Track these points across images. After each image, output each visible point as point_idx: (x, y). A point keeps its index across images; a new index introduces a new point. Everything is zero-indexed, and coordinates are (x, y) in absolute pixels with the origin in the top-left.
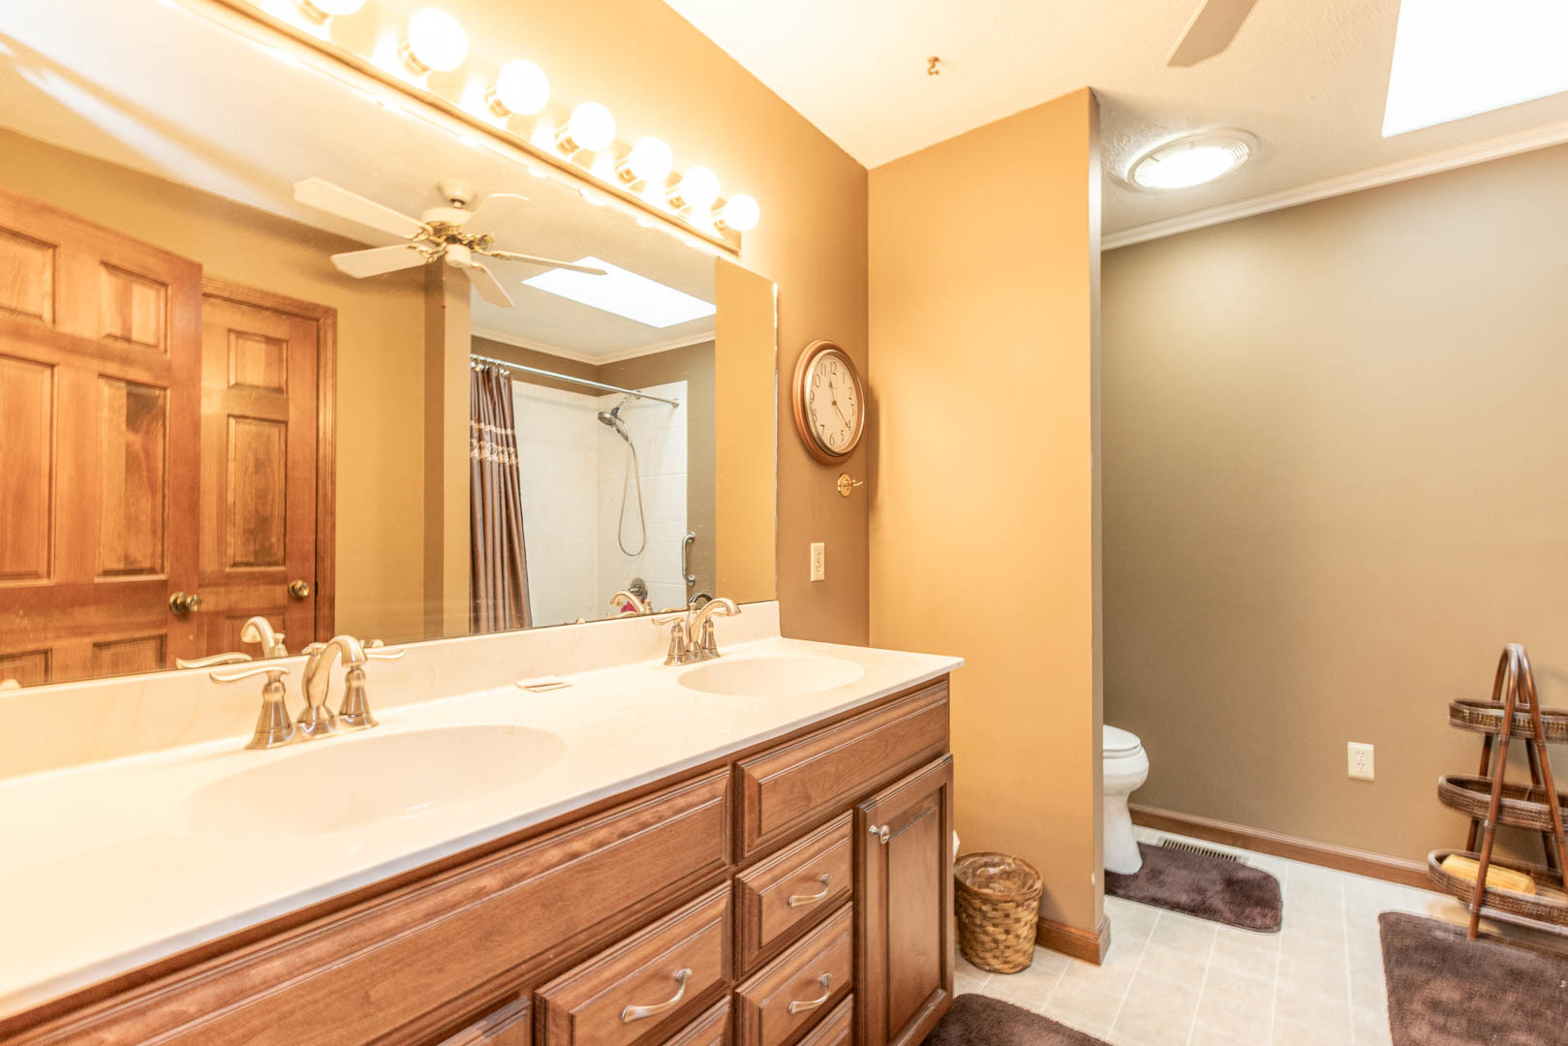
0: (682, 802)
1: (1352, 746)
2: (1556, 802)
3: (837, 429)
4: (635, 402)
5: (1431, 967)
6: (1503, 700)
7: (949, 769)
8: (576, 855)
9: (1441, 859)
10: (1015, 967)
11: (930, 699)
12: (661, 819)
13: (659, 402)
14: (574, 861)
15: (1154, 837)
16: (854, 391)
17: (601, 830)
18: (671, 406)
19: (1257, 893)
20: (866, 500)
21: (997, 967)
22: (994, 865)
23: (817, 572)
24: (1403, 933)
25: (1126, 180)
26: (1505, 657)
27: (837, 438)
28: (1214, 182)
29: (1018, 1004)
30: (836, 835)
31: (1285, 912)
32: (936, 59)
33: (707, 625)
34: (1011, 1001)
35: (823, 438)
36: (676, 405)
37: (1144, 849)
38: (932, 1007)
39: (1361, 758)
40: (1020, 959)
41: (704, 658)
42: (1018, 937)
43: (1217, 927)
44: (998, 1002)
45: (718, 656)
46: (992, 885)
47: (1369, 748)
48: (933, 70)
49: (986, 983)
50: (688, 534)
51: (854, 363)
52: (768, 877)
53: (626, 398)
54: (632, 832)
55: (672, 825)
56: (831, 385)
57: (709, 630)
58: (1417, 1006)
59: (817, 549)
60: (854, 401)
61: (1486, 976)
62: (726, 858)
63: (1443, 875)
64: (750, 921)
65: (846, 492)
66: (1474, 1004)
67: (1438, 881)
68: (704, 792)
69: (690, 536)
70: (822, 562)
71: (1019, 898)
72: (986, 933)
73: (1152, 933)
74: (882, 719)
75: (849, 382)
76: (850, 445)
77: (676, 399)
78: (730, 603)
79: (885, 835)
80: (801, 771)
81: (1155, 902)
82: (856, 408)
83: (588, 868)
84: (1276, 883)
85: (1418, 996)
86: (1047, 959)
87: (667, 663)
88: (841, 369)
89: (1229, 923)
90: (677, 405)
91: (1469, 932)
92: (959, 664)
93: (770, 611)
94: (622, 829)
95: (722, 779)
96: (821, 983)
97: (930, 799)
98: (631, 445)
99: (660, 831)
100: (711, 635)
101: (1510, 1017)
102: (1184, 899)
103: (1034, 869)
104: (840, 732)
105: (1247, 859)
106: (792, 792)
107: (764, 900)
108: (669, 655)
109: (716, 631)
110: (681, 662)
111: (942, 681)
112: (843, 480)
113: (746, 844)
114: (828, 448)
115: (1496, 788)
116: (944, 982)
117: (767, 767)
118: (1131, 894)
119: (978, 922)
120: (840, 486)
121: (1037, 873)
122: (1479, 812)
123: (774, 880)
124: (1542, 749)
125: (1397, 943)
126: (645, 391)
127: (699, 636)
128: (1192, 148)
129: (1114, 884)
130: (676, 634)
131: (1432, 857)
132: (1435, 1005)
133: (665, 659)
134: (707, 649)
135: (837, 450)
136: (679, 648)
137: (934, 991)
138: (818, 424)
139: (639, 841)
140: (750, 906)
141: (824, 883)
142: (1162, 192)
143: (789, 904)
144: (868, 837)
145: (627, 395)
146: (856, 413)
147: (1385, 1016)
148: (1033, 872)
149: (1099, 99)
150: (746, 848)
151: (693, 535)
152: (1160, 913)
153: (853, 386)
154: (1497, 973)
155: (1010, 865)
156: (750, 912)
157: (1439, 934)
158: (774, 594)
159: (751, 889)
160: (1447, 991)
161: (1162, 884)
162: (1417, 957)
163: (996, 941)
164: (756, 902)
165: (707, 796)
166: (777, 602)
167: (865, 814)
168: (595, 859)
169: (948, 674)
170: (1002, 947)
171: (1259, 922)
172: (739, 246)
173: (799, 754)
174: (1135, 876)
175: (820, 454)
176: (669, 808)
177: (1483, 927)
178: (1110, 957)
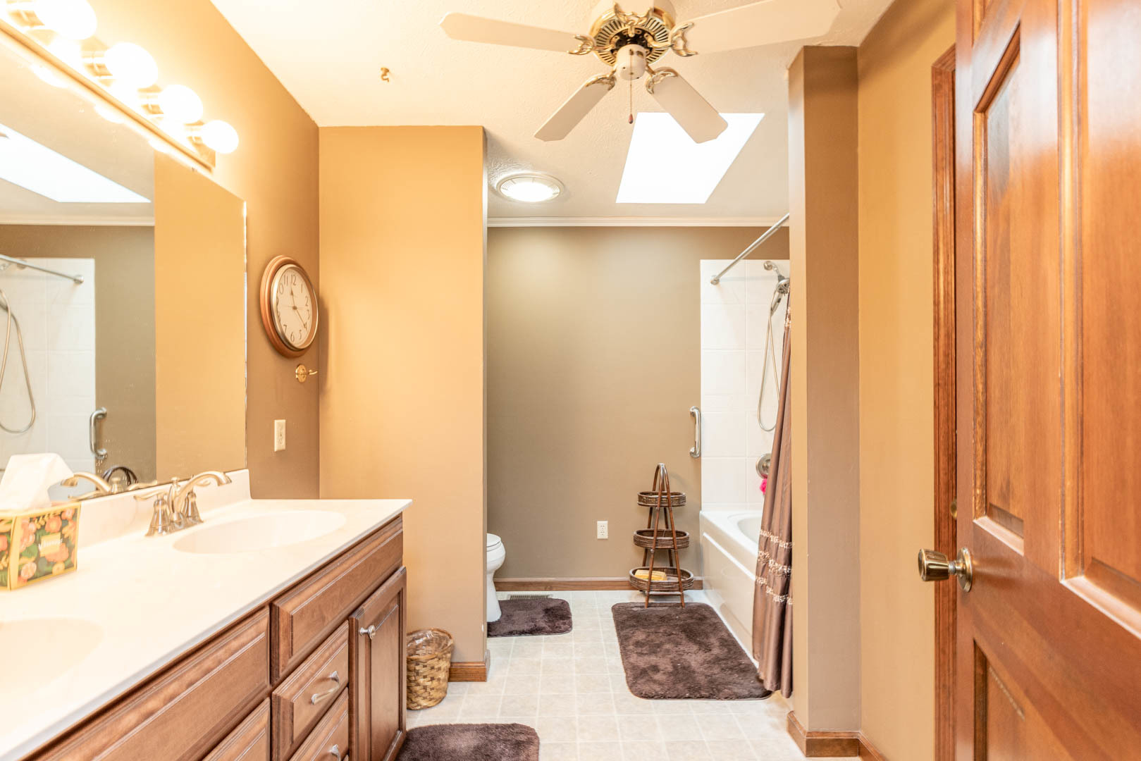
0: (235, 644)
1: (600, 523)
2: (675, 535)
3: (296, 329)
4: (18, 271)
5: (634, 626)
6: (657, 491)
7: (404, 578)
8: (151, 713)
9: (634, 572)
10: (437, 700)
11: (392, 531)
12: (220, 663)
13: (54, 276)
14: (150, 719)
15: (505, 595)
16: (309, 299)
17: (170, 685)
18: (72, 282)
19: (560, 612)
20: (317, 387)
21: (425, 704)
22: (419, 638)
23: (279, 443)
24: (621, 614)
25: (495, 188)
26: (658, 468)
27: (297, 335)
28: (540, 203)
29: (442, 723)
30: (339, 642)
31: (573, 618)
32: (387, 71)
33: (189, 496)
34: (438, 723)
35: (286, 335)
36: (78, 282)
37: (502, 604)
38: (394, 745)
39: (602, 529)
40: (440, 694)
41: (187, 526)
42: (439, 679)
43: (543, 637)
44: (430, 727)
45: (201, 522)
46: (417, 652)
47: (605, 523)
48: (385, 77)
49: (419, 719)
50: (97, 410)
51: (308, 275)
52: (297, 686)
53: (4, 266)
54: (197, 680)
55: (230, 664)
56: (292, 294)
57: (191, 500)
58: (631, 647)
59: (279, 425)
60: (310, 307)
61: (653, 624)
62: (267, 681)
63: (636, 580)
64: (284, 724)
65: (302, 379)
66: (650, 638)
67: (634, 584)
68: (252, 632)
69: (100, 412)
70: (284, 436)
71: (440, 655)
72: (418, 685)
73: (511, 652)
74: (366, 550)
75: (306, 292)
76: (307, 341)
77: (80, 276)
78: (220, 475)
79: (373, 632)
80: (319, 598)
81: (511, 633)
82: (311, 312)
83: (163, 721)
84: (567, 603)
85: (631, 642)
86: (455, 687)
87: (150, 534)
88: (299, 281)
89: (549, 633)
90: (80, 282)
91: (645, 605)
92: (409, 504)
93: (242, 478)
94: (189, 679)
95: (263, 619)
96: (333, 754)
97: (393, 601)
98: (13, 316)
99: (219, 673)
100: (194, 505)
101: (661, 639)
102: (526, 627)
103: (446, 633)
104: (342, 564)
105: (552, 595)
106: (313, 617)
107: (295, 705)
108: (151, 526)
109: (198, 500)
110: (166, 531)
111: (398, 518)
112: (300, 370)
113: (281, 665)
114: (289, 343)
115: (655, 533)
116: (401, 726)
117: (296, 601)
118: (498, 633)
119: (413, 678)
120: (298, 374)
121: (449, 635)
122: (649, 546)
123: (301, 687)
124: (671, 511)
125: (620, 619)
126: (30, 261)
127: (180, 507)
128: (533, 181)
129: (492, 630)
130: (160, 508)
131: (631, 572)
132: (637, 644)
133: (147, 530)
134: (190, 516)
135: (297, 346)
136: (163, 519)
137: (396, 734)
138: (282, 323)
139: (203, 686)
140: (284, 712)
141: (335, 679)
142: (514, 201)
143: (311, 702)
144: (359, 636)
145: (7, 264)
146: (311, 317)
147: (620, 656)
148: (446, 635)
149: (488, 136)
150: (281, 668)
151: (104, 410)
152: (514, 638)
153: (309, 296)
154: (656, 621)
155: (429, 635)
156: (284, 718)
157: (635, 609)
158: (244, 463)
159: (284, 699)
160: (640, 636)
161: (513, 623)
162: (628, 623)
163: (425, 688)
164: (289, 708)
165: (254, 635)
166: (247, 471)
167: (357, 621)
168: (167, 712)
169: (401, 513)
170: (428, 690)
171: (562, 629)
172: (214, 164)
173: (316, 587)
174: (499, 622)
175: (282, 348)
176: (226, 652)
177: (650, 601)
178: (491, 674)
